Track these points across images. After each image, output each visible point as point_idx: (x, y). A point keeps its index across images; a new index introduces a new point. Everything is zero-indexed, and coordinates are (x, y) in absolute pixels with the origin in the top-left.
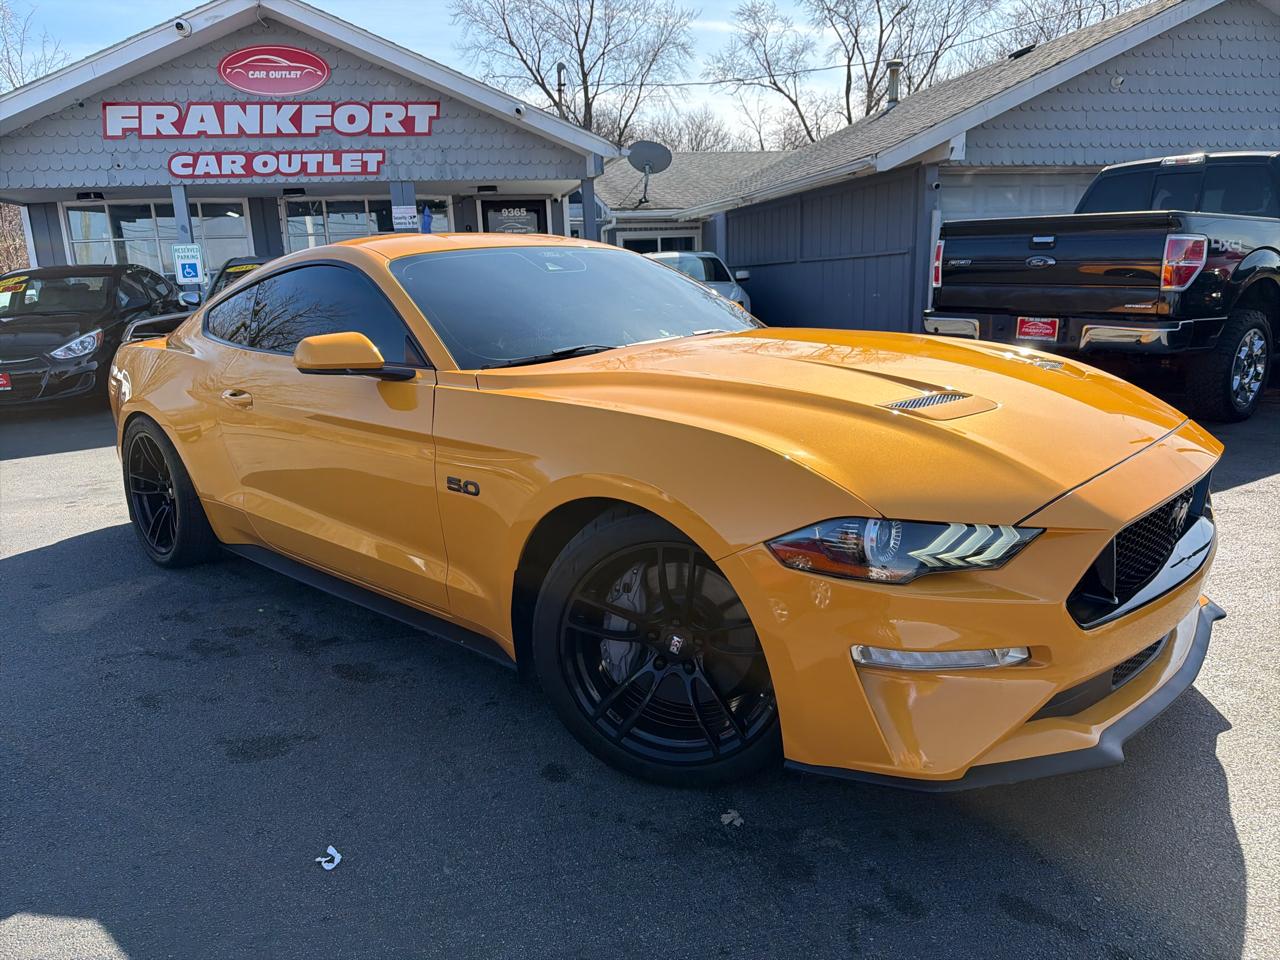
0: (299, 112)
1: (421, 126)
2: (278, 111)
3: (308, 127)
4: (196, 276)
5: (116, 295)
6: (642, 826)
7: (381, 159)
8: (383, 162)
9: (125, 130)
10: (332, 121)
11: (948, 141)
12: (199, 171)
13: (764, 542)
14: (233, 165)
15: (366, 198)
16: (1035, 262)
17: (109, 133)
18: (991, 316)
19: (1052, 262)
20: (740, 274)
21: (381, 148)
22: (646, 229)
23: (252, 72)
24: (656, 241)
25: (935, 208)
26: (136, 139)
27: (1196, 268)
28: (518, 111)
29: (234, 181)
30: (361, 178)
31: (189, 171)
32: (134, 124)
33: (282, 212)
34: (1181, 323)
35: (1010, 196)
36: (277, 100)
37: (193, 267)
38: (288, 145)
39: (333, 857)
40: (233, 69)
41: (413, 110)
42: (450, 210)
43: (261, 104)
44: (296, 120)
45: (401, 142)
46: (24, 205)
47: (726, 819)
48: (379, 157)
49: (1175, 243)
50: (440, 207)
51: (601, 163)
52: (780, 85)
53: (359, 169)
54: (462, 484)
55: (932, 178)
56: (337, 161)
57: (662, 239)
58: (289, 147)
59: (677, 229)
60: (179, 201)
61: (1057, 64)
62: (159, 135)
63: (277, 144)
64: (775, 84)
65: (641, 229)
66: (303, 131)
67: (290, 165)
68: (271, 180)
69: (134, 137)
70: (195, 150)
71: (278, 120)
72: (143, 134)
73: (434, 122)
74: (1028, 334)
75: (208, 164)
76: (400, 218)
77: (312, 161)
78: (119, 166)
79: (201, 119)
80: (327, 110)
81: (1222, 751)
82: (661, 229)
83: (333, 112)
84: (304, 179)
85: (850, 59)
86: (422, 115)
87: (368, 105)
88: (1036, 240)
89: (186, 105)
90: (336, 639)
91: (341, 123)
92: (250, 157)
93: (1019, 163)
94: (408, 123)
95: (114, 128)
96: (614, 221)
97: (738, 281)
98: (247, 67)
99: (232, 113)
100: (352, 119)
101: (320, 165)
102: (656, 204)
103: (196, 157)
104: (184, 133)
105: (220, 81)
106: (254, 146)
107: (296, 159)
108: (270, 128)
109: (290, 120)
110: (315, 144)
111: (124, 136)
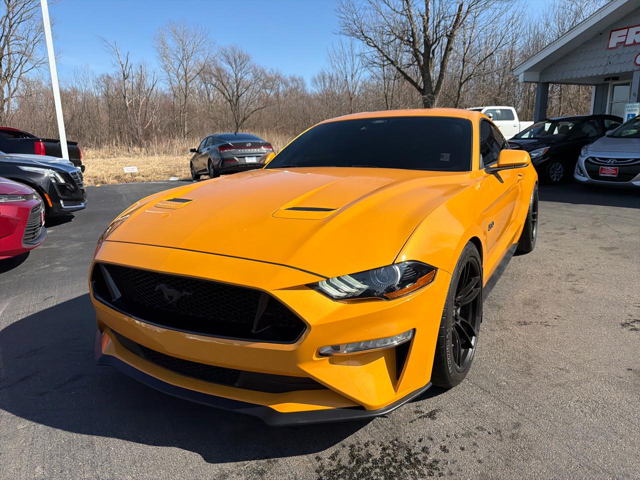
9: (618, 43)
26: (623, 48)
46: (593, 85)
60: (636, 77)
69: (621, 47)
78: (610, 63)
95: (612, 44)
111: (617, 47)
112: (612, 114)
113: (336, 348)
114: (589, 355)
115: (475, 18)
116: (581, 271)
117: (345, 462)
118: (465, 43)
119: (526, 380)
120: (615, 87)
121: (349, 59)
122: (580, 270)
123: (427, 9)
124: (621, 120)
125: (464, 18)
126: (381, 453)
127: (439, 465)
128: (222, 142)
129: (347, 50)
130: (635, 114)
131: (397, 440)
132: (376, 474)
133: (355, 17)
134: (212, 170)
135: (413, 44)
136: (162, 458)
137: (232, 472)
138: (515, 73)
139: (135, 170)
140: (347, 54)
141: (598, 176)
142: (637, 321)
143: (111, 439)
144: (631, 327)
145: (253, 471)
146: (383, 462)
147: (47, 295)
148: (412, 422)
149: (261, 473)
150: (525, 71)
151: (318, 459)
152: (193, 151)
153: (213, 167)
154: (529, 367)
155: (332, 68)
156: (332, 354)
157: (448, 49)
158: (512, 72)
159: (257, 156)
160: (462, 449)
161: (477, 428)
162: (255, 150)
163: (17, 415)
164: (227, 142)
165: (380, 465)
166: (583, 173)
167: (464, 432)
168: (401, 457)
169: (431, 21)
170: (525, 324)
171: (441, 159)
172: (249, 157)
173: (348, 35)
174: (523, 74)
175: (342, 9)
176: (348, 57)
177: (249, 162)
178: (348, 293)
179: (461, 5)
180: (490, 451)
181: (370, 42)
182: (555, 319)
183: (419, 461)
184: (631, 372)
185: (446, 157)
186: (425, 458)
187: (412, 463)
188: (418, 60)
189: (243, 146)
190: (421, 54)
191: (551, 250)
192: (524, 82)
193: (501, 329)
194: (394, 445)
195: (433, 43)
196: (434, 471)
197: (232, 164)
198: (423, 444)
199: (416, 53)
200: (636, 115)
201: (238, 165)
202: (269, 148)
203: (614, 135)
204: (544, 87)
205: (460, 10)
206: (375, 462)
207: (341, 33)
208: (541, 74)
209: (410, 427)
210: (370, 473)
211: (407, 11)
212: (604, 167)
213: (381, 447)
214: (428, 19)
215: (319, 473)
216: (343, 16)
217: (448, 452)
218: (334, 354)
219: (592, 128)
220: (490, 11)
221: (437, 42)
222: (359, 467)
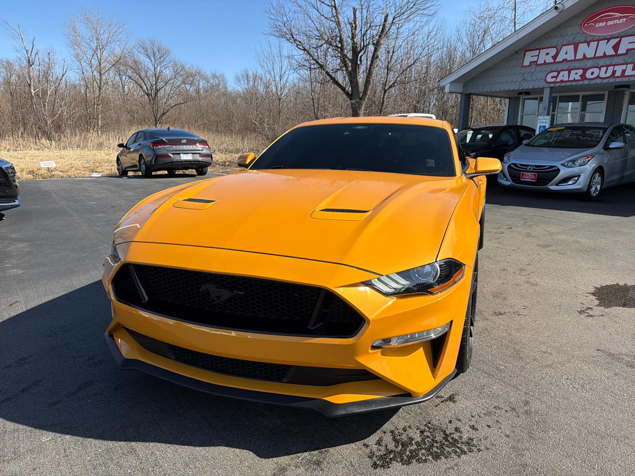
0: (619, 43)
2: (607, 42)
3: (623, 50)
9: (531, 62)
12: (559, 79)
14: (576, 75)
17: (525, 64)
23: (597, 24)
26: (535, 66)
29: (574, 83)
31: (554, 80)
32: (535, 59)
36: (608, 37)
38: (608, 61)
40: (588, 24)
43: (598, 41)
44: (616, 47)
46: (507, 98)
58: (608, 63)
60: (546, 94)
62: (545, 63)
63: (601, 62)
66: (619, 53)
67: (606, 73)
68: (593, 82)
69: (533, 66)
70: (560, 69)
71: (606, 48)
72: (538, 63)
75: (563, 76)
77: (619, 70)
78: (525, 79)
79: (566, 53)
84: (611, 80)
89: (561, 46)
95: (526, 63)
98: (596, 22)
99: (583, 48)
101: (624, 71)
103: (559, 73)
104: (556, 61)
105: (580, 32)
106: (589, 64)
107: (611, 69)
108: (600, 53)
109: (613, 47)
110: (625, 59)
111: (530, 65)
112: (523, 125)
113: (387, 341)
114: (563, 339)
115: (398, 29)
116: (530, 266)
117: (391, 446)
118: (388, 52)
119: (520, 363)
120: (526, 100)
121: (277, 60)
122: (528, 265)
123: (355, 17)
124: (534, 131)
125: (389, 29)
126: (420, 436)
127: (475, 442)
128: (154, 137)
129: (275, 51)
130: (545, 126)
131: (430, 423)
132: (423, 454)
133: (285, 20)
134: (144, 166)
135: (342, 49)
136: (213, 458)
137: (290, 465)
138: (442, 84)
139: (53, 165)
140: (275, 55)
141: (520, 180)
142: (590, 308)
143: (152, 444)
144: (586, 314)
145: (309, 462)
146: (425, 444)
147: (11, 300)
148: (437, 406)
149: (318, 463)
150: (451, 82)
151: (366, 446)
152: (120, 145)
153: (145, 163)
154: (518, 352)
155: (260, 67)
156: (383, 346)
157: (375, 57)
158: (439, 83)
159: (193, 153)
160: (489, 426)
161: (495, 407)
162: (191, 147)
163: (35, 428)
164: (161, 138)
165: (424, 447)
166: (506, 178)
167: (485, 412)
168: (439, 437)
169: (358, 29)
170: (501, 314)
171: (428, 165)
172: (185, 153)
173: (278, 37)
174: (449, 85)
175: (272, 11)
176: (276, 58)
177: (184, 159)
178: (396, 289)
179: (387, 16)
180: (512, 427)
181: (299, 45)
182: (524, 309)
183: (456, 440)
184: (600, 353)
185: (431, 163)
186: (460, 437)
187: (451, 443)
188: (346, 66)
189: (178, 143)
190: (349, 59)
191: (497, 248)
192: (450, 92)
193: (483, 320)
194: (429, 428)
195: (361, 51)
196: (472, 448)
197: (166, 160)
198: (454, 425)
199: (343, 58)
200: (547, 127)
201: (173, 162)
202: (205, 146)
203: (531, 144)
204: (467, 98)
205: (385, 21)
206: (418, 444)
207: (270, 34)
208: (464, 86)
209: (437, 411)
210: (417, 455)
211: (336, 17)
212: (524, 173)
213: (419, 431)
214: (356, 27)
215: (372, 459)
216: (273, 17)
217: (478, 430)
218: (384, 346)
219: (509, 137)
220: (411, 24)
221: (365, 50)
222: (406, 450)
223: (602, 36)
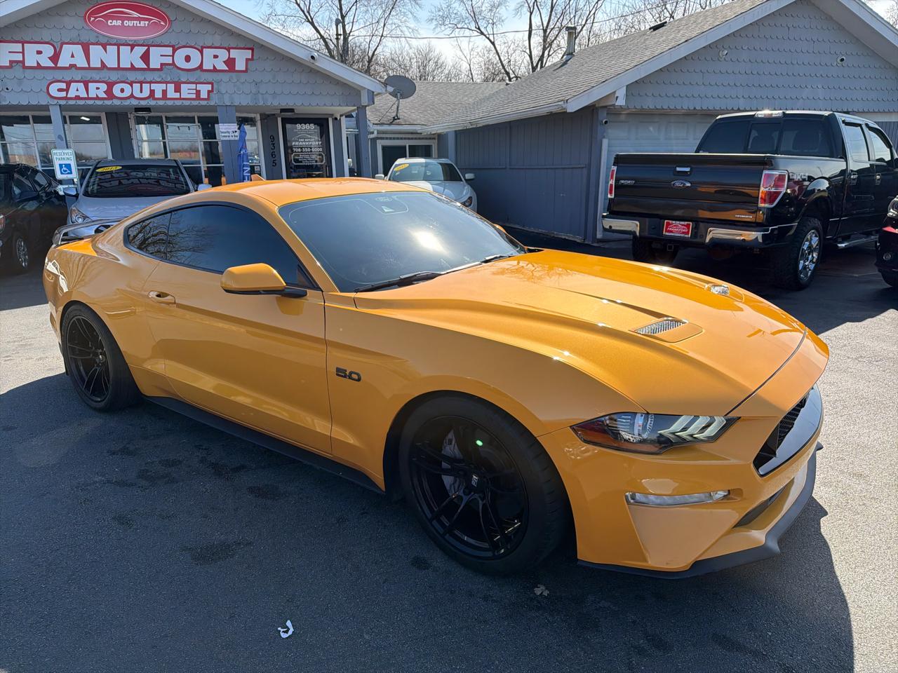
0: (147, 53)
1: (240, 65)
2: (132, 50)
3: (155, 62)
4: (71, 173)
5: (11, 187)
6: (486, 598)
7: (210, 89)
8: (212, 91)
9: (12, 62)
10: (173, 59)
11: (615, 92)
12: (72, 94)
13: (571, 427)
14: (98, 90)
15: (196, 115)
16: (678, 184)
18: (647, 219)
19: (689, 185)
20: (469, 176)
21: (210, 80)
22: (398, 139)
23: (110, 21)
24: (405, 147)
25: (604, 137)
26: (21, 69)
27: (780, 192)
28: (313, 57)
29: (99, 103)
30: (195, 103)
31: (63, 94)
32: (19, 57)
33: (132, 122)
34: (770, 228)
35: (651, 129)
36: (131, 43)
37: (68, 166)
38: (140, 76)
39: (287, 631)
40: (96, 18)
41: (234, 53)
42: (259, 124)
43: (118, 45)
44: (145, 57)
45: (225, 77)
47: (538, 591)
48: (209, 87)
49: (768, 176)
50: (251, 122)
51: (372, 96)
52: (483, 30)
53: (194, 96)
54: (347, 373)
55: (603, 116)
56: (178, 90)
57: (409, 146)
58: (141, 78)
59: (420, 139)
60: (55, 114)
61: (686, 41)
62: (39, 67)
63: (131, 76)
64: (479, 29)
65: (394, 139)
66: (151, 67)
67: (141, 92)
68: (127, 103)
69: (18, 68)
70: (68, 79)
71: (131, 57)
72: (26, 65)
73: (250, 62)
74: (671, 232)
75: (77, 90)
76: (225, 133)
77: (158, 89)
78: (7, 89)
79: (72, 55)
80: (169, 51)
81: (824, 530)
82: (409, 139)
83: (174, 53)
84: (152, 103)
85: (531, 13)
86: (241, 57)
87: (200, 48)
88: (678, 169)
89: (59, 44)
90: (243, 467)
91: (180, 62)
92: (110, 85)
93: (660, 107)
94: (230, 62)
96: (376, 132)
97: (466, 180)
98: (107, 17)
99: (95, 51)
100: (188, 59)
101: (164, 92)
102: (405, 121)
103: (68, 84)
104: (59, 65)
105: (86, 27)
106: (114, 76)
107: (146, 87)
108: (125, 64)
109: (141, 58)
110: (160, 76)
111: (11, 67)
130: (69, 164)
223: (120, 39)
